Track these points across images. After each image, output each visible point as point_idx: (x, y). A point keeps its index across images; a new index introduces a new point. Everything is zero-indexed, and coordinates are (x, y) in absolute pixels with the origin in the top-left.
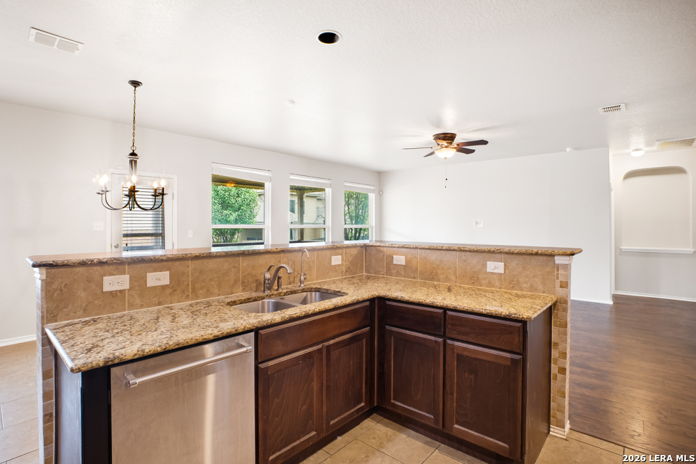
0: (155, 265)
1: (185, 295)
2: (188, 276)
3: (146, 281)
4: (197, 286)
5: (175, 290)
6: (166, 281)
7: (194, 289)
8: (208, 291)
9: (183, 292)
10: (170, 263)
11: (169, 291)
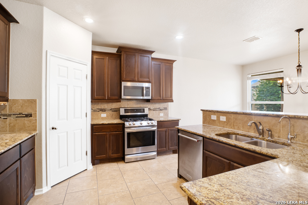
0: (222, 114)
1: (231, 127)
2: (232, 120)
3: (220, 119)
4: (235, 124)
5: (228, 124)
6: (225, 120)
7: (233, 125)
8: (238, 127)
9: (230, 125)
10: (226, 114)
11: (226, 124)
